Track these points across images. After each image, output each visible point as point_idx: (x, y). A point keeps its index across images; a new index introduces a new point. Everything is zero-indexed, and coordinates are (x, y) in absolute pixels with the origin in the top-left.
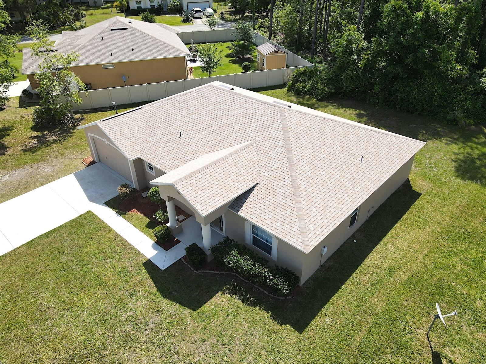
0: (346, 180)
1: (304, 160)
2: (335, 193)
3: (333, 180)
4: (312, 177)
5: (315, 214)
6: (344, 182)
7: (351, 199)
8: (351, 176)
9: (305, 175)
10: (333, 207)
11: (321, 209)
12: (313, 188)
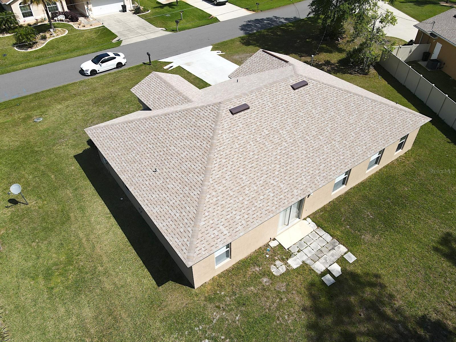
0: (134, 155)
1: (156, 124)
2: (123, 146)
3: (135, 145)
4: (138, 130)
5: (108, 133)
6: (132, 153)
7: (116, 157)
8: (138, 160)
9: (140, 125)
10: (111, 144)
11: (111, 137)
12: (129, 131)
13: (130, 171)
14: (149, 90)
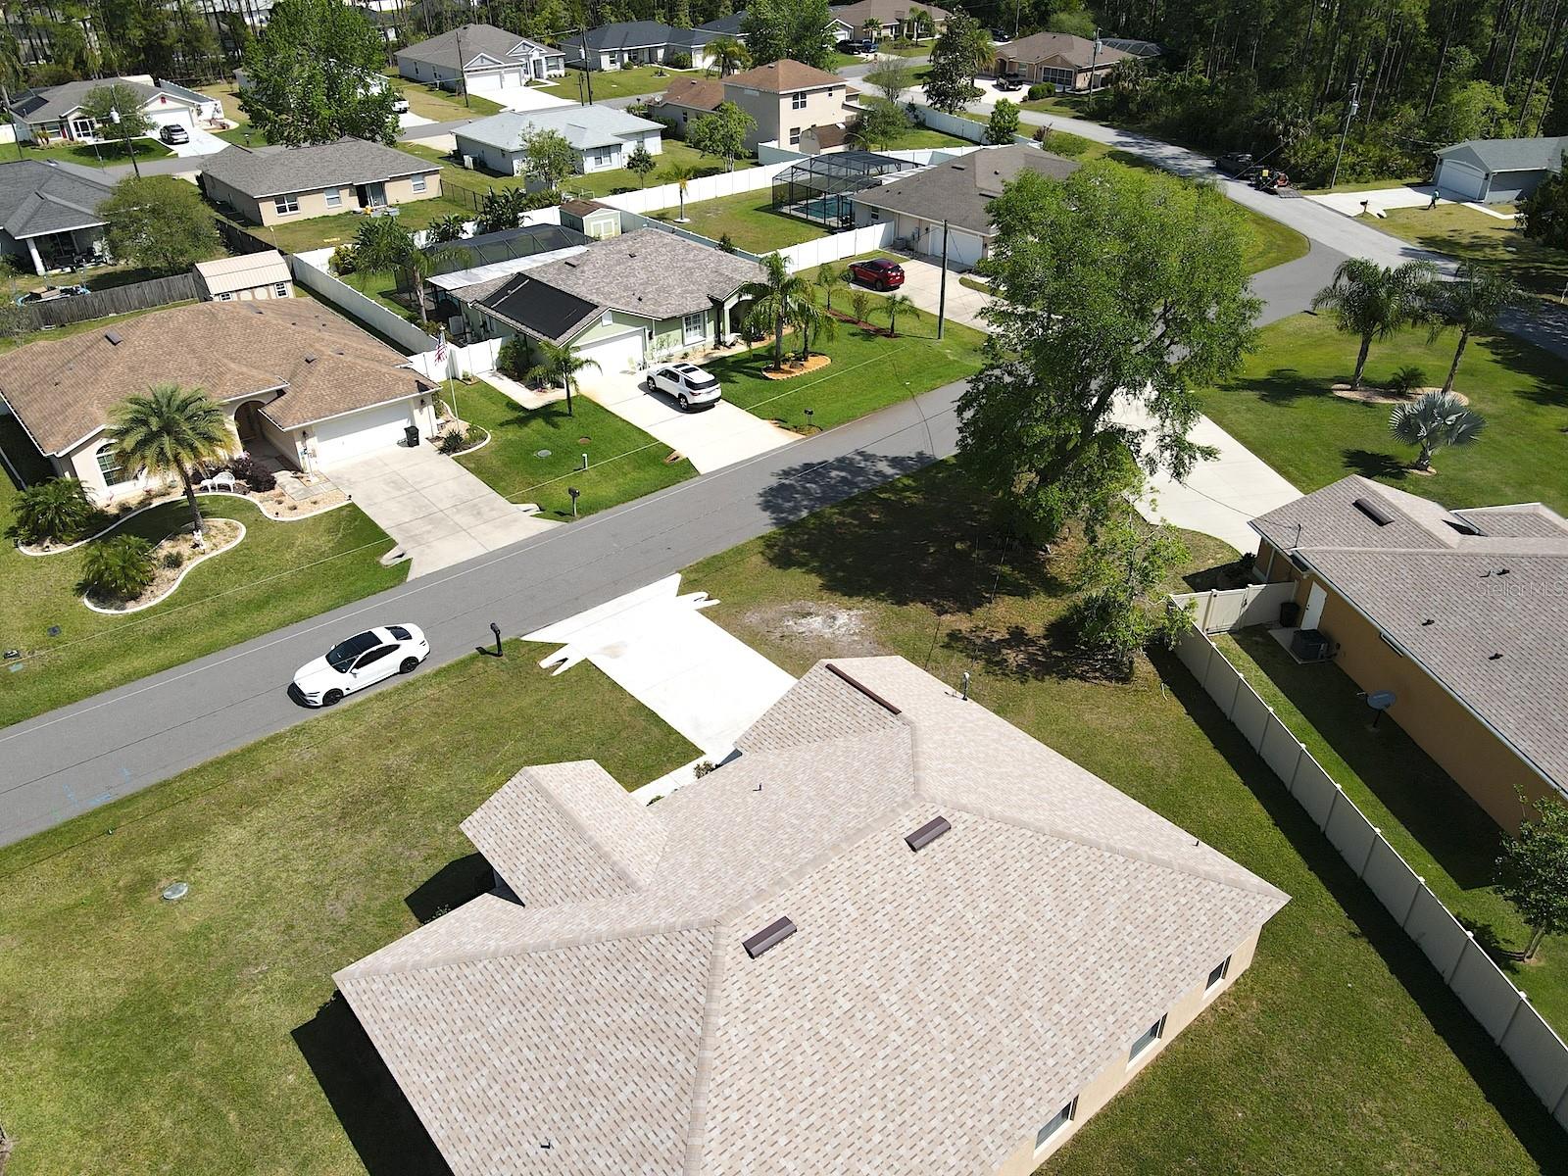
0: (483, 1082)
1: (542, 975)
2: (450, 1046)
3: (485, 1047)
4: (492, 993)
5: (404, 995)
6: (478, 1075)
7: (431, 1087)
8: (496, 1101)
9: (498, 977)
10: (415, 1036)
11: (415, 1010)
12: (465, 993)
13: (474, 1140)
14: (515, 832)
